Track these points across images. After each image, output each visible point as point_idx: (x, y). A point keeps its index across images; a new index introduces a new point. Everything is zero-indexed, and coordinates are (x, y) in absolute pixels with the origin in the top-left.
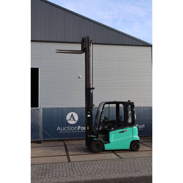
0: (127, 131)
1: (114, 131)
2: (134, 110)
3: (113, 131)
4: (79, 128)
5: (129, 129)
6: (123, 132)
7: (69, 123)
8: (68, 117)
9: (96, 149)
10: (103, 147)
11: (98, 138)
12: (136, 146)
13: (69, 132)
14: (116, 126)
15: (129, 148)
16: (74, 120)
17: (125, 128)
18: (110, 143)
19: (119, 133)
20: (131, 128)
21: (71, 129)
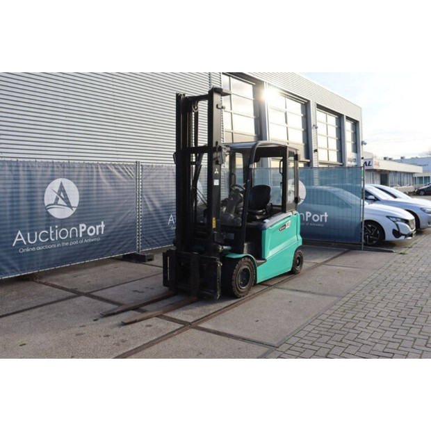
4: (81, 230)
7: (52, 216)
8: (50, 195)
13: (55, 246)
16: (69, 205)
21: (58, 234)
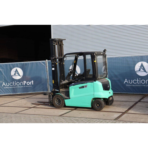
0: (87, 86)
1: (74, 85)
2: (95, 61)
3: (72, 86)
5: (89, 84)
6: (83, 87)
9: (58, 104)
10: (64, 102)
11: (60, 93)
12: (98, 105)
14: (79, 81)
15: (90, 107)
17: (85, 83)
18: (70, 98)
19: (79, 88)
20: (91, 83)
